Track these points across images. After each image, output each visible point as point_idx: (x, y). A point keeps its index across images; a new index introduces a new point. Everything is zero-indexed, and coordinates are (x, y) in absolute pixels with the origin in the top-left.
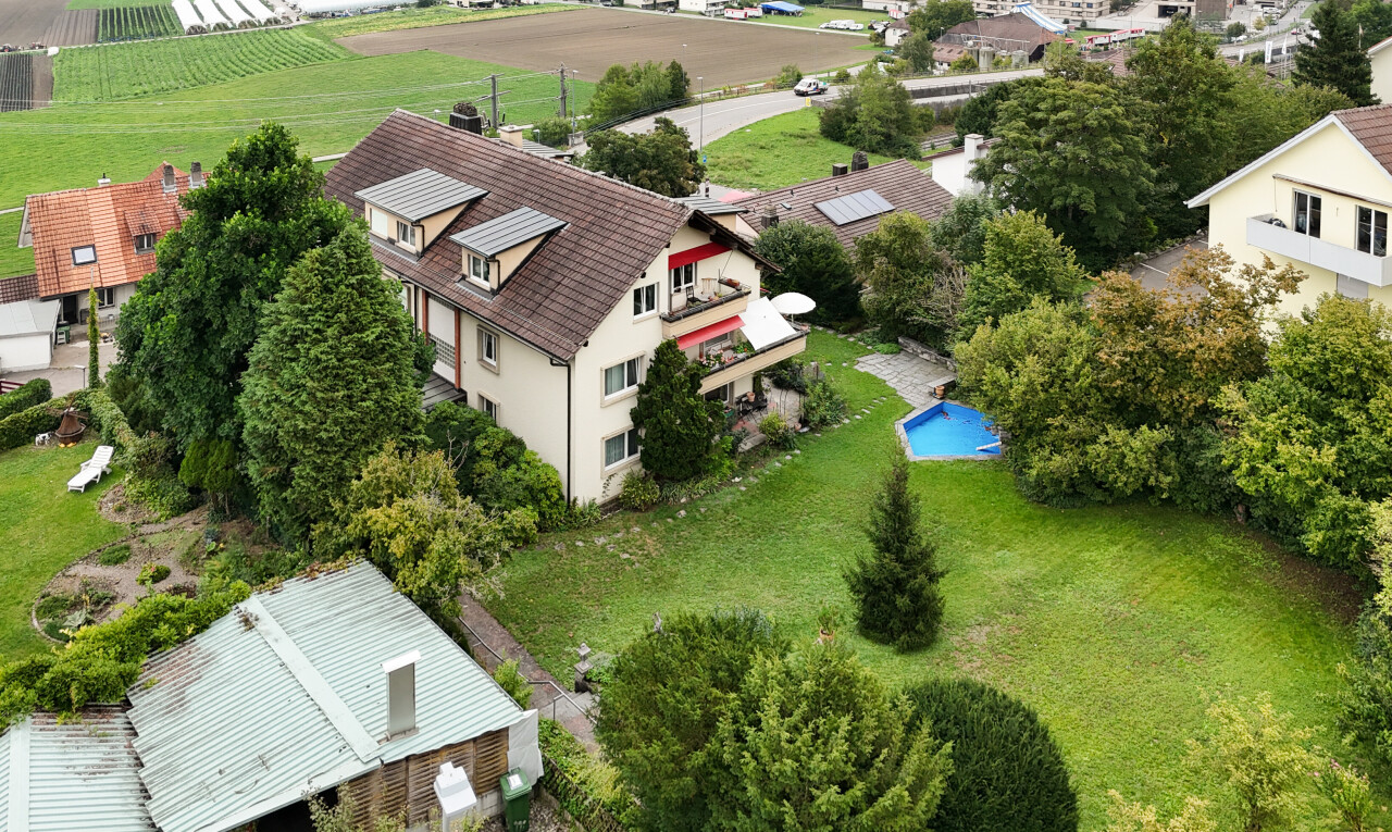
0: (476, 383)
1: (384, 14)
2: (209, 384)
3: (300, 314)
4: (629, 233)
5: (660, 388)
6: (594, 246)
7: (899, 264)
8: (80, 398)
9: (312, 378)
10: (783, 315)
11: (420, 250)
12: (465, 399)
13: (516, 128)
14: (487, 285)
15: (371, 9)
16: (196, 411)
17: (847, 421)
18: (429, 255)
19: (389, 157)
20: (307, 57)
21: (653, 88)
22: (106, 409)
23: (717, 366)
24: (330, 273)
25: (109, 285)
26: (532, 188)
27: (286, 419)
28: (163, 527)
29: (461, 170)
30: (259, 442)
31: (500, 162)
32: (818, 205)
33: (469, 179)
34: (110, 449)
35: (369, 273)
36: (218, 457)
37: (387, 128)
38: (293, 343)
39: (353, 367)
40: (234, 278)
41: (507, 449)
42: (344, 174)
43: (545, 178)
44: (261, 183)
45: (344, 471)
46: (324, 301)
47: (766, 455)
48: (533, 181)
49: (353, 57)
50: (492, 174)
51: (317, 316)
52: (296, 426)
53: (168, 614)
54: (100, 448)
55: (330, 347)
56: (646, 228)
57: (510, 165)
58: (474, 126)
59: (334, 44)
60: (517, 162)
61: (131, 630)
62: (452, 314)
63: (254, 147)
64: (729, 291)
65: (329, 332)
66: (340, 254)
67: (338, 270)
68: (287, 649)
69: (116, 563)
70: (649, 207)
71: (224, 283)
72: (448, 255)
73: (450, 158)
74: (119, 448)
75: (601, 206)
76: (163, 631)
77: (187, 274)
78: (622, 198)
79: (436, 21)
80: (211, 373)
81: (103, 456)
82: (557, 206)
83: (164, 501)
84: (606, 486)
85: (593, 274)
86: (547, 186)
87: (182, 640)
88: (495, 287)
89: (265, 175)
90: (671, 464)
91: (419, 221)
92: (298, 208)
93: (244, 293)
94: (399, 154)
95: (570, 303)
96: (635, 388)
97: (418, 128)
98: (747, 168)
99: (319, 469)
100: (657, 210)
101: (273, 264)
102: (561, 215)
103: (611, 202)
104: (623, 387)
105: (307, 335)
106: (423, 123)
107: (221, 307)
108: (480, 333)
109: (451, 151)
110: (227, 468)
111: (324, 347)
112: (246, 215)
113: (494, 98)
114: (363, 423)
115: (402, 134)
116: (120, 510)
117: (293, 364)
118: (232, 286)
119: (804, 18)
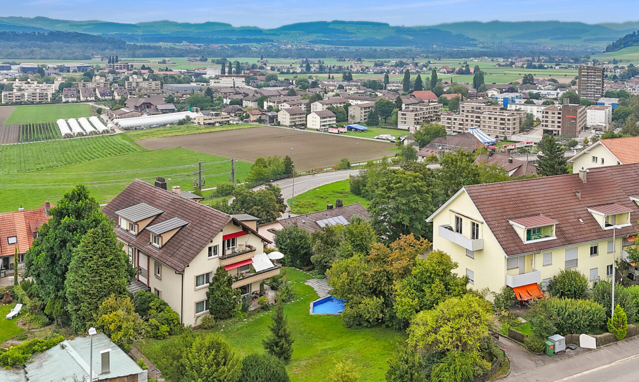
0: (154, 284)
1: (161, 128)
2: (55, 278)
3: (86, 251)
4: (209, 226)
5: (216, 284)
6: (197, 231)
7: (326, 243)
8: (10, 288)
9: (88, 273)
10: (271, 260)
11: (137, 234)
12: (150, 290)
13: (178, 187)
14: (158, 246)
15: (155, 126)
16: (51, 288)
17: (293, 301)
18: (140, 236)
19: (131, 198)
20: (122, 150)
21: (276, 168)
22: (20, 291)
23: (241, 277)
24: (96, 237)
25: (22, 253)
26: (180, 210)
27: (79, 287)
28: (39, 330)
29: (156, 203)
30: (71, 297)
31: (170, 200)
32: (317, 222)
33: (158, 207)
34: (21, 305)
35: (110, 238)
36: (58, 305)
37: (131, 187)
38: (82, 262)
39: (102, 269)
40: (65, 240)
41: (161, 306)
42: (113, 205)
43: (185, 206)
44: (75, 206)
45: (97, 305)
46: (94, 247)
47: (259, 312)
48: (180, 207)
49: (144, 151)
50: (166, 205)
51: (91, 252)
52: (82, 289)
53: (38, 343)
54: (18, 304)
55: (95, 262)
56: (215, 224)
57: (174, 201)
58: (164, 186)
59: (135, 144)
60: (176, 200)
61: (27, 347)
62: (146, 257)
63: (73, 193)
64: (248, 249)
65: (94, 257)
66: (100, 231)
67: (99, 237)
68: (74, 354)
69: (22, 340)
70: (218, 217)
71: (61, 241)
72: (147, 235)
73: (153, 199)
74: (24, 305)
75: (202, 216)
76: (36, 347)
77: (49, 238)
78: (209, 214)
79: (186, 132)
80: (56, 274)
81: (18, 307)
82: (187, 217)
83: (39, 322)
84: (196, 320)
85: (195, 241)
86: (185, 209)
87: (42, 351)
88: (161, 246)
89: (77, 203)
90: (219, 312)
91: (136, 222)
92: (88, 215)
93: (67, 245)
94: (134, 197)
95: (185, 252)
96: (208, 284)
97: (143, 187)
98: (312, 207)
99: (90, 304)
100: (220, 218)
101: (78, 235)
102: (187, 220)
103: (206, 215)
104: (204, 284)
105: (87, 258)
106: (145, 185)
107: (60, 250)
108: (155, 264)
109: (153, 196)
110: (61, 309)
111: (92, 262)
112: (69, 217)
113: (200, 173)
114: (105, 289)
115: (137, 189)
116: (24, 325)
117: (82, 268)
118: (64, 242)
119: (367, 133)
